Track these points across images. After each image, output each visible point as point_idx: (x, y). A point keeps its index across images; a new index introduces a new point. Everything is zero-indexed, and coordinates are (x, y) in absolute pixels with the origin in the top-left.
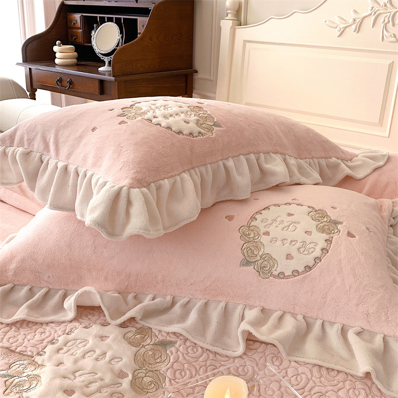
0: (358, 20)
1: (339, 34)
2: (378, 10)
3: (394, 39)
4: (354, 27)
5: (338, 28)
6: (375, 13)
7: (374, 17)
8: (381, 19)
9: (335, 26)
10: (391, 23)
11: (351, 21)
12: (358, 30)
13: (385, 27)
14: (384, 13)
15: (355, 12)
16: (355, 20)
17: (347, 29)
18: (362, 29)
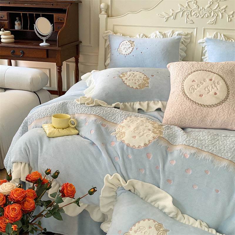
0: (174, 14)
1: (165, 20)
2: (183, 10)
3: (192, 22)
4: (172, 17)
5: (165, 18)
6: (182, 11)
7: (182, 12)
8: (185, 13)
9: (163, 17)
10: (190, 15)
11: (171, 14)
12: (175, 18)
13: (187, 17)
14: (186, 11)
15: (173, 10)
17: (169, 18)
18: (177, 17)
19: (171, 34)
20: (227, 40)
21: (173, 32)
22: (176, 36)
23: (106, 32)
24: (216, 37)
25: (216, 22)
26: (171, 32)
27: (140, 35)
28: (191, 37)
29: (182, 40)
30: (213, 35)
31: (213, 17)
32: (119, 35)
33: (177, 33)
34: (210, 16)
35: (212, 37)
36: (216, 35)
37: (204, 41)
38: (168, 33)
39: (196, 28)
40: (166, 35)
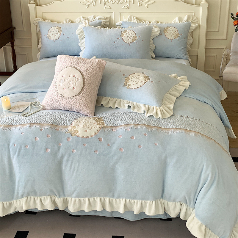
0: (94, 1)
1: (87, 7)
3: (109, 8)
4: (93, 4)
5: (86, 5)
8: (103, 1)
9: (85, 4)
10: (107, 2)
11: (91, 2)
12: (95, 5)
13: (105, 3)
16: (93, 1)
17: (90, 5)
18: (96, 4)
19: (93, 19)
20: (139, 22)
21: (94, 17)
22: (97, 20)
23: (36, 19)
24: (130, 20)
25: (129, 7)
26: (93, 17)
27: (66, 21)
28: (110, 21)
29: (103, 24)
30: (128, 19)
31: (126, 3)
32: (48, 22)
33: (97, 18)
34: (124, 2)
35: (127, 20)
36: (130, 18)
37: (121, 24)
38: (91, 17)
39: (113, 13)
40: (89, 20)
